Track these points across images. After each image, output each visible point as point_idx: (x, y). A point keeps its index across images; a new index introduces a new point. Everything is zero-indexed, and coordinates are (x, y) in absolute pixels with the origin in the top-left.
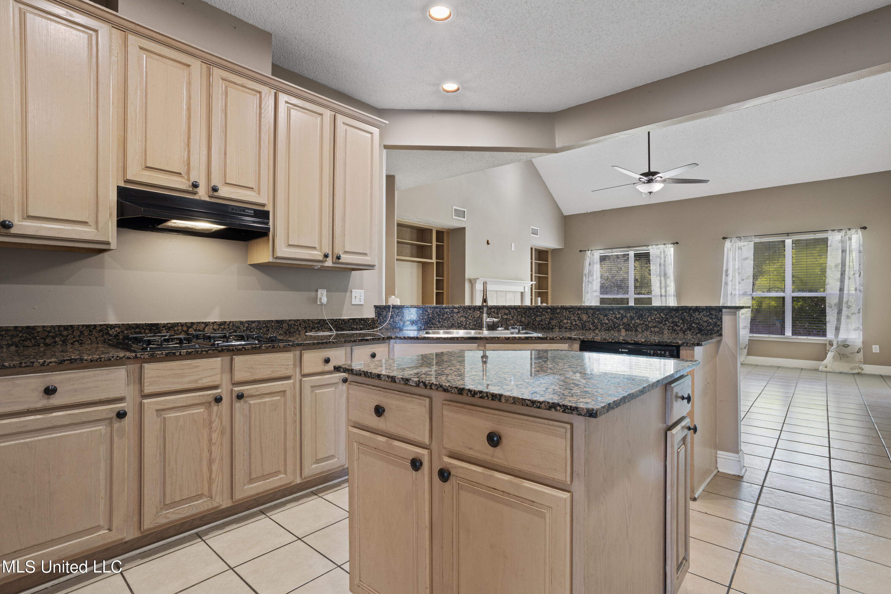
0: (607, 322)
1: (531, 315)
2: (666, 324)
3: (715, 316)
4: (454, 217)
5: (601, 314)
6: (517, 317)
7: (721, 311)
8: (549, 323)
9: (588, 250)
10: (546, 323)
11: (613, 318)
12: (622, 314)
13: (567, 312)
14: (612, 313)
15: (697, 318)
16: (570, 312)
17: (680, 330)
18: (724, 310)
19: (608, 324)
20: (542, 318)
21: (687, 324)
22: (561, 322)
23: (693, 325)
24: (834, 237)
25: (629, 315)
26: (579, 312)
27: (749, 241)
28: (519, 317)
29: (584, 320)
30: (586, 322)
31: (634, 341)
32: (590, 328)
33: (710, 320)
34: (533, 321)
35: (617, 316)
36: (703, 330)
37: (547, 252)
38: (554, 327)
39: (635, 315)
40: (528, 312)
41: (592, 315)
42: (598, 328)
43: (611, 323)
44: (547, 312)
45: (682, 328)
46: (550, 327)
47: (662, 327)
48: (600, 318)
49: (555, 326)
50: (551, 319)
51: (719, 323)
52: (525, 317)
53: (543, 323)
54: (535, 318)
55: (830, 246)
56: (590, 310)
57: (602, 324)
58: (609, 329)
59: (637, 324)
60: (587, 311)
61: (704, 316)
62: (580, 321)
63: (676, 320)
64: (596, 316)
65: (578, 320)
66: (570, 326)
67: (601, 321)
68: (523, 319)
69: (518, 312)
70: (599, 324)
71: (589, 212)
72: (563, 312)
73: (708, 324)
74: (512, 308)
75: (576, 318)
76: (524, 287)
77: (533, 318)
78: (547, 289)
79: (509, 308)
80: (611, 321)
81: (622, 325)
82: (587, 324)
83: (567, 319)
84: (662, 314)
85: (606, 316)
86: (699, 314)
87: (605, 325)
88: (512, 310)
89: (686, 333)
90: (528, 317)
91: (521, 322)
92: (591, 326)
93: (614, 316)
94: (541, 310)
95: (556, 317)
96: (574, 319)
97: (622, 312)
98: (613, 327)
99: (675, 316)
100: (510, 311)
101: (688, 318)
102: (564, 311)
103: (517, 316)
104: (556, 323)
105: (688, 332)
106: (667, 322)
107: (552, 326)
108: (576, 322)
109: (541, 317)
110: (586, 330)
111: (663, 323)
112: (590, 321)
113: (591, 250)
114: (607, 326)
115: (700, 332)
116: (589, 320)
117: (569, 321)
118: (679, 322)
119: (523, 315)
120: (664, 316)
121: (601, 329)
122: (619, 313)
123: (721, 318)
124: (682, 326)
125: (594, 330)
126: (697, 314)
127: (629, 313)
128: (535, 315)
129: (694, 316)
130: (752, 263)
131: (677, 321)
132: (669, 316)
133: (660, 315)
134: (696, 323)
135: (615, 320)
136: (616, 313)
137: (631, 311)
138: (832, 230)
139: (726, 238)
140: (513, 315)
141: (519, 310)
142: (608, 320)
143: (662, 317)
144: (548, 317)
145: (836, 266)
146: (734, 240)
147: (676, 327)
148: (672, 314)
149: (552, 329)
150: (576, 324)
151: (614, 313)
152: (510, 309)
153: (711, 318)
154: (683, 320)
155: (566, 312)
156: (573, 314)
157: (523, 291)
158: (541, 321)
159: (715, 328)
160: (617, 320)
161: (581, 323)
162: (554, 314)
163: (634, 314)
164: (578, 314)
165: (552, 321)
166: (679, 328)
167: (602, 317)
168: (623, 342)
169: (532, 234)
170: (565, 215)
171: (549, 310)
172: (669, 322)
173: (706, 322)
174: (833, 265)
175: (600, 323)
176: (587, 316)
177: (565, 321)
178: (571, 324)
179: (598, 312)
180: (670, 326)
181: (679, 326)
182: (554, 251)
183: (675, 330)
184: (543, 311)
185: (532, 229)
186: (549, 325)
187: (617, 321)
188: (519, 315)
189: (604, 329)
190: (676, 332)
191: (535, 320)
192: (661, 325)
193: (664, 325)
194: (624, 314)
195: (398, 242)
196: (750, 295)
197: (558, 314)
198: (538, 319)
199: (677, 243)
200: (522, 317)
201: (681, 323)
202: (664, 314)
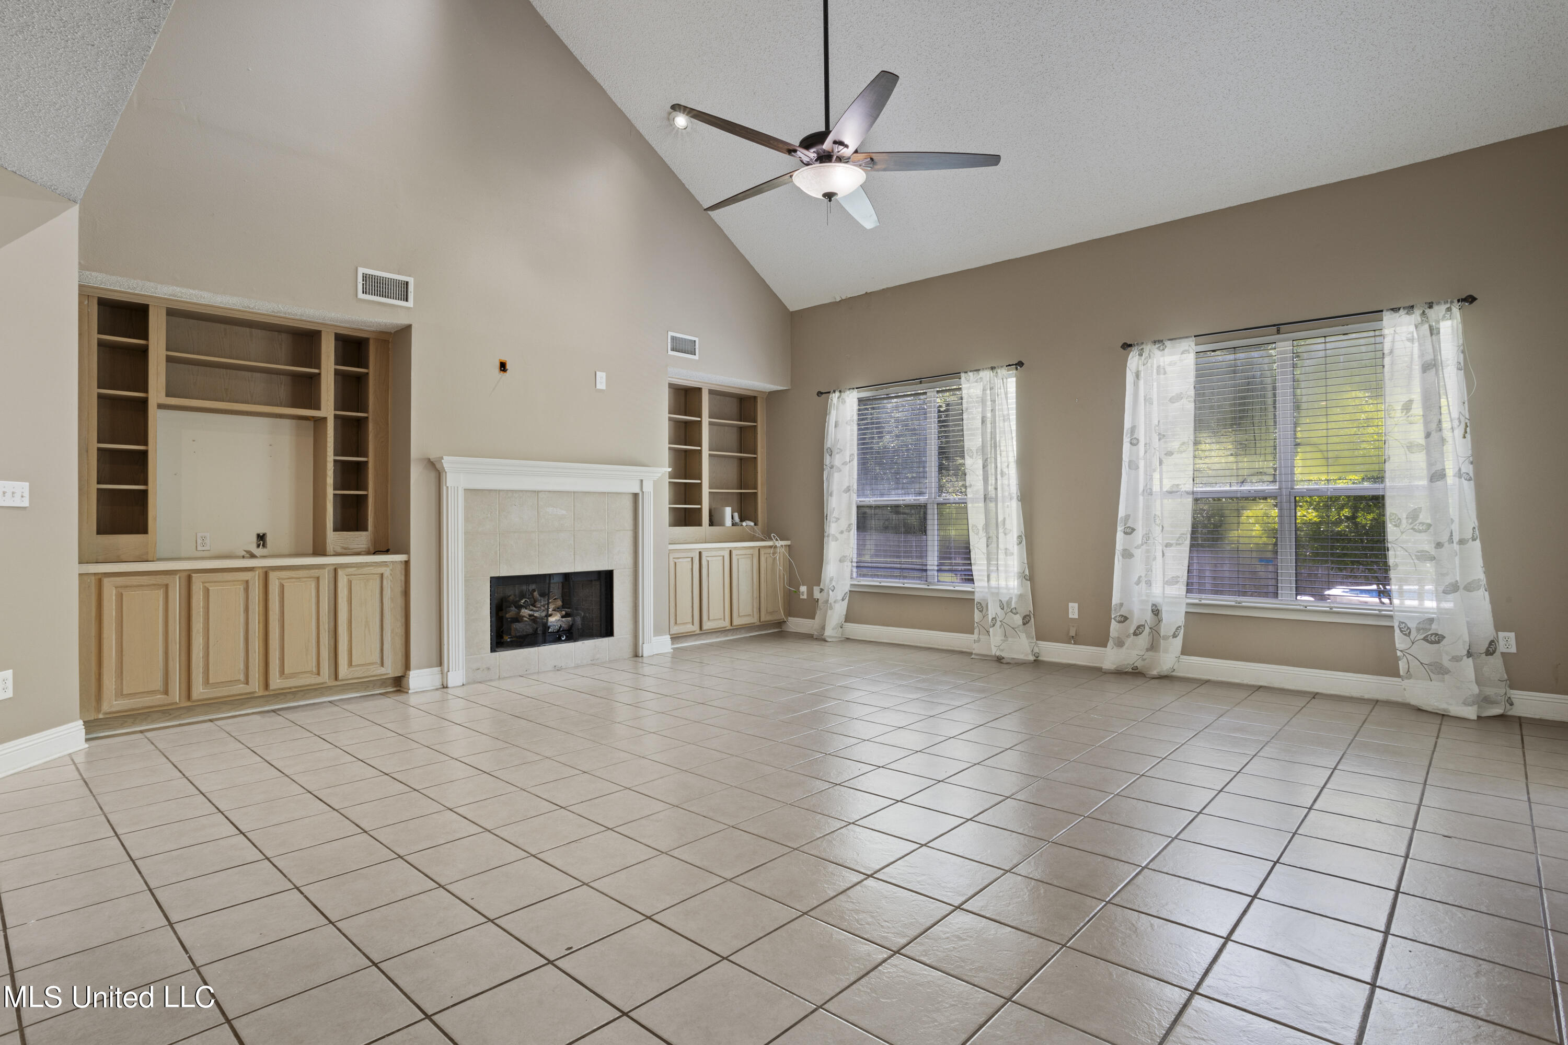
4: (361, 295)
9: (834, 392)
24: (1398, 329)
27: (1183, 353)
37: (755, 398)
55: (1391, 352)
71: (838, 299)
76: (642, 481)
78: (756, 488)
113: (840, 392)
130: (1191, 407)
138: (1392, 309)
139: (1130, 346)
146: (1147, 348)
157: (637, 490)
169: (672, 350)
170: (791, 310)
182: (772, 396)
185: (673, 338)
195: (169, 359)
196: (1188, 493)
199: (1020, 364)
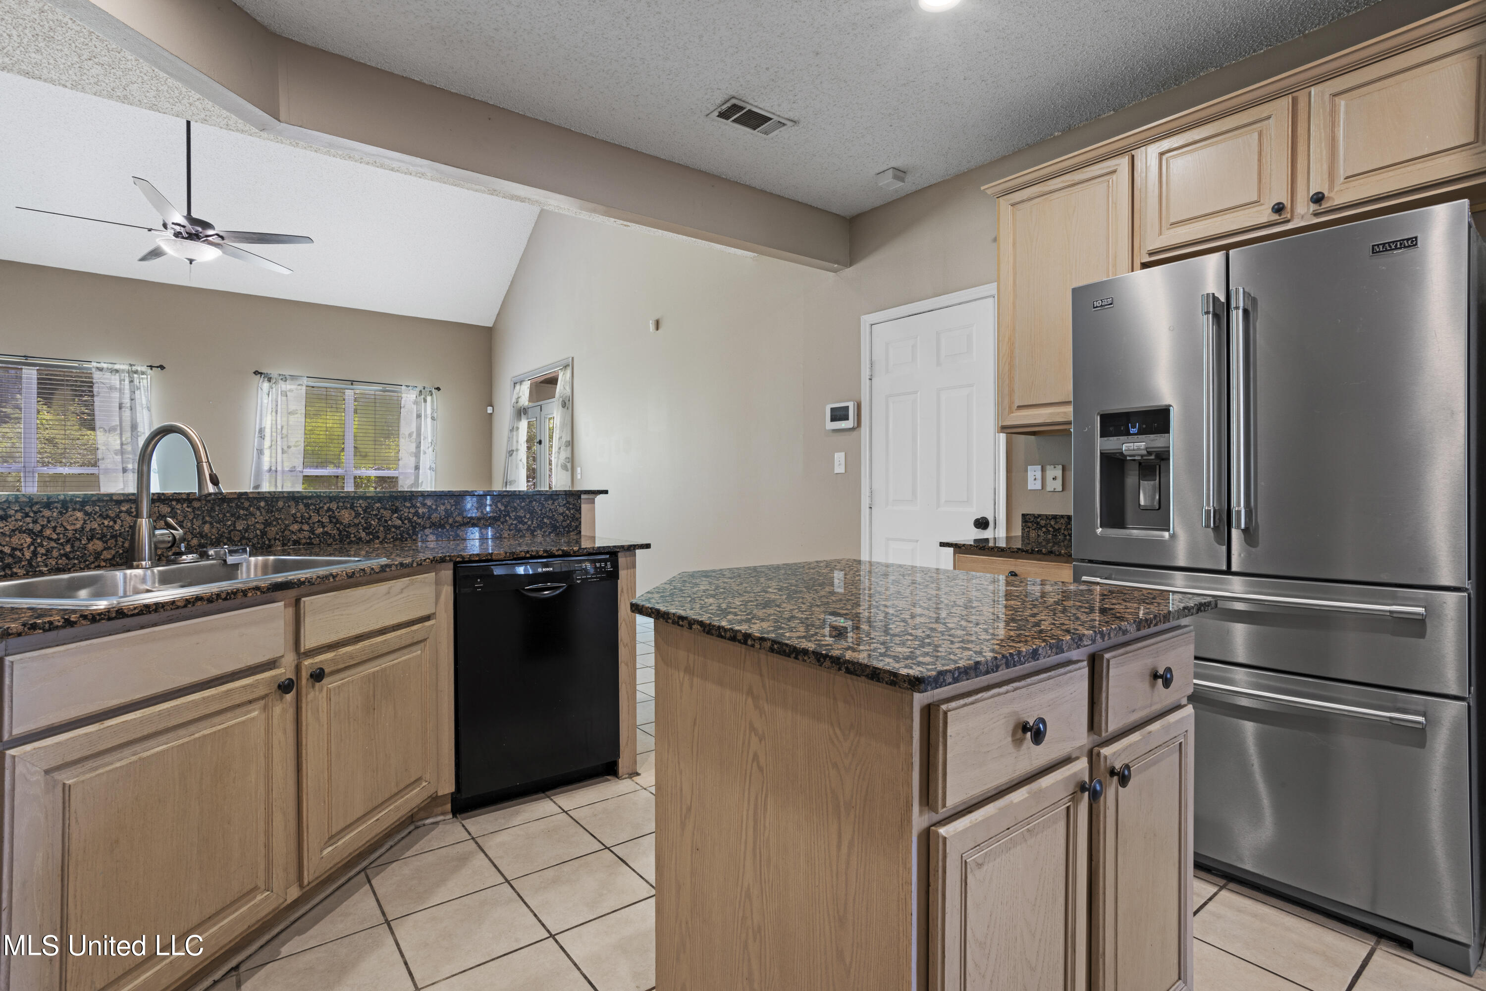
0: (399, 522)
1: (225, 515)
2: (506, 521)
3: (574, 504)
5: (385, 509)
6: (192, 524)
7: (580, 497)
8: (264, 533)
10: (257, 535)
11: (411, 516)
12: (430, 507)
13: (301, 506)
14: (408, 504)
15: (550, 509)
16: (307, 506)
17: (527, 530)
18: (583, 496)
19: (400, 527)
20: (250, 523)
21: (537, 519)
22: (285, 530)
23: (545, 520)
24: (408, 395)
25: (443, 508)
26: (334, 506)
27: (299, 385)
28: (197, 523)
29: (346, 521)
30: (349, 526)
31: (563, 551)
32: (360, 539)
33: (567, 512)
34: (230, 533)
35: (420, 511)
36: (558, 528)
38: (273, 542)
39: (454, 507)
40: (217, 508)
41: (365, 511)
42: (378, 538)
43: (408, 525)
44: (258, 509)
45: (529, 526)
46: (264, 543)
47: (499, 526)
48: (382, 517)
49: (275, 539)
50: (267, 524)
51: (577, 516)
52: (211, 523)
53: (251, 536)
54: (234, 524)
55: (404, 406)
56: (361, 501)
57: (388, 529)
58: (402, 536)
59: (457, 524)
60: (353, 503)
61: (560, 506)
62: (336, 524)
63: (521, 513)
64: (374, 513)
65: (331, 522)
66: (310, 538)
67: (386, 521)
68: (207, 528)
69: (194, 509)
70: (382, 528)
72: (289, 506)
73: (564, 517)
74: (178, 501)
75: (325, 520)
77: (229, 523)
79: (171, 500)
80: (406, 522)
81: (430, 527)
82: (352, 530)
83: (302, 523)
84: (499, 505)
85: (396, 510)
86: (553, 503)
87: (393, 530)
88: (179, 506)
89: (535, 533)
90: (219, 522)
91: (202, 537)
92: (363, 535)
93: (412, 510)
94: (246, 504)
95: (277, 519)
96: (319, 521)
97: (429, 502)
98: (411, 532)
99: (519, 508)
100: (173, 509)
101: (538, 510)
102: (292, 503)
103: (192, 521)
104: (277, 534)
105: (539, 532)
106: (507, 518)
107: (269, 540)
108: (324, 527)
109: (246, 520)
110: (351, 542)
111: (502, 520)
112: (360, 523)
114: (398, 532)
115: (553, 530)
116: (356, 521)
117: (306, 527)
118: (525, 516)
119: (207, 519)
120: (503, 508)
121: (385, 538)
122: (424, 505)
123: (580, 507)
124: (530, 523)
125: (368, 542)
126: (550, 502)
127: (444, 504)
128: (232, 515)
129: (547, 506)
130: (303, 420)
131: (523, 515)
132: (511, 507)
133: (497, 507)
134: (549, 518)
135: (415, 518)
136: (418, 505)
137: (446, 501)
138: (405, 386)
139: (261, 373)
140: (180, 518)
141: (196, 504)
142: (400, 519)
143: (500, 510)
144: (261, 519)
145: (410, 435)
147: (521, 526)
148: (515, 504)
149: (270, 546)
150: (326, 533)
151: (414, 506)
152: (174, 503)
153: (569, 509)
154: (531, 513)
155: (296, 505)
156: (317, 511)
158: (246, 530)
159: (573, 524)
160: (419, 518)
161: (338, 529)
162: (272, 511)
163: (452, 506)
164: (329, 509)
165: (268, 528)
166: (526, 527)
167: (387, 514)
168: (545, 554)
171: (262, 504)
172: (510, 517)
173: (562, 514)
174: (407, 434)
175: (384, 526)
176: (353, 514)
177: (295, 527)
178: (312, 531)
179: (378, 505)
180: (512, 524)
181: (526, 523)
183: (520, 531)
184: (250, 506)
186: (262, 538)
187: (419, 521)
188: (196, 517)
189: (393, 537)
190: (521, 534)
191: (235, 529)
192: (499, 523)
193: (502, 523)
194: (434, 507)
196: (300, 472)
197: (279, 510)
198: (240, 526)
199: (162, 367)
200: (205, 523)
201: (529, 518)
202: (502, 504)
